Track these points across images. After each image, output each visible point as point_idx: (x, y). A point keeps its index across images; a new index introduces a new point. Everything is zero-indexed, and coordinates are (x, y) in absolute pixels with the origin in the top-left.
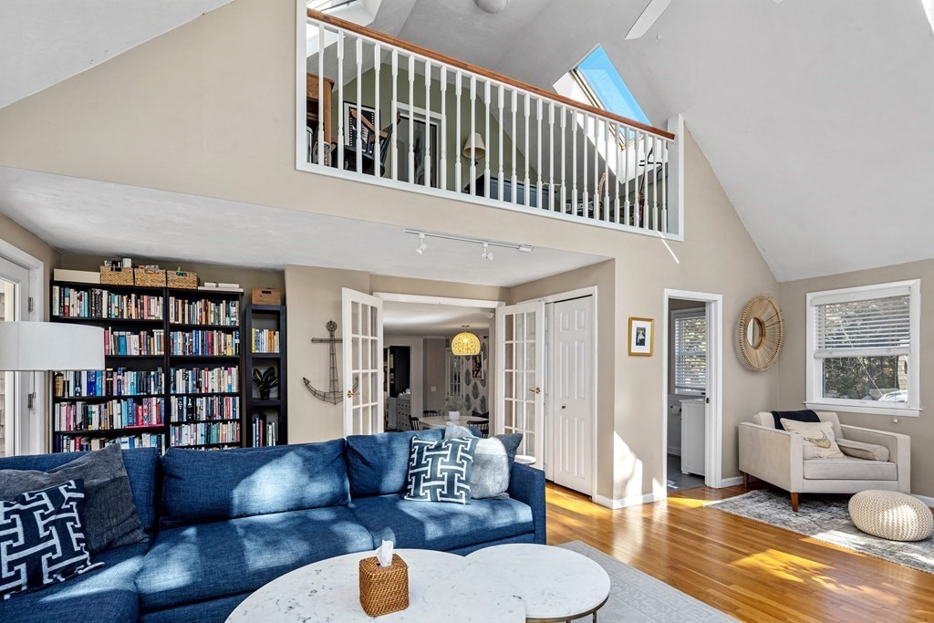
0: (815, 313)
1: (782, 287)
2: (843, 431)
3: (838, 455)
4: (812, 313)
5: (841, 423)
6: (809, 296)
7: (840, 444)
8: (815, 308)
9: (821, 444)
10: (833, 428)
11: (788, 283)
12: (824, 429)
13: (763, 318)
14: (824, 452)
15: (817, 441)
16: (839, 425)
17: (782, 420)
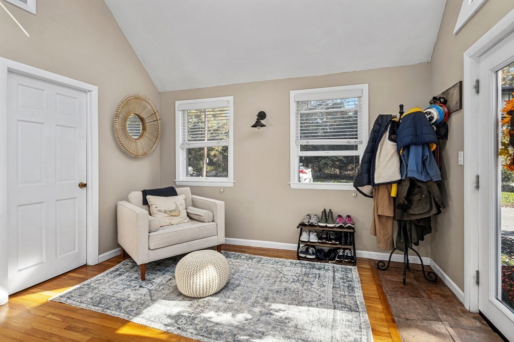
0: (180, 115)
1: (161, 95)
2: (192, 200)
3: (185, 221)
4: (179, 116)
5: (192, 194)
6: (177, 103)
7: (189, 211)
8: (180, 112)
9: (173, 214)
10: (185, 200)
11: (165, 93)
12: (178, 202)
13: (143, 115)
14: (176, 220)
15: (170, 211)
16: (191, 196)
17: (148, 197)
